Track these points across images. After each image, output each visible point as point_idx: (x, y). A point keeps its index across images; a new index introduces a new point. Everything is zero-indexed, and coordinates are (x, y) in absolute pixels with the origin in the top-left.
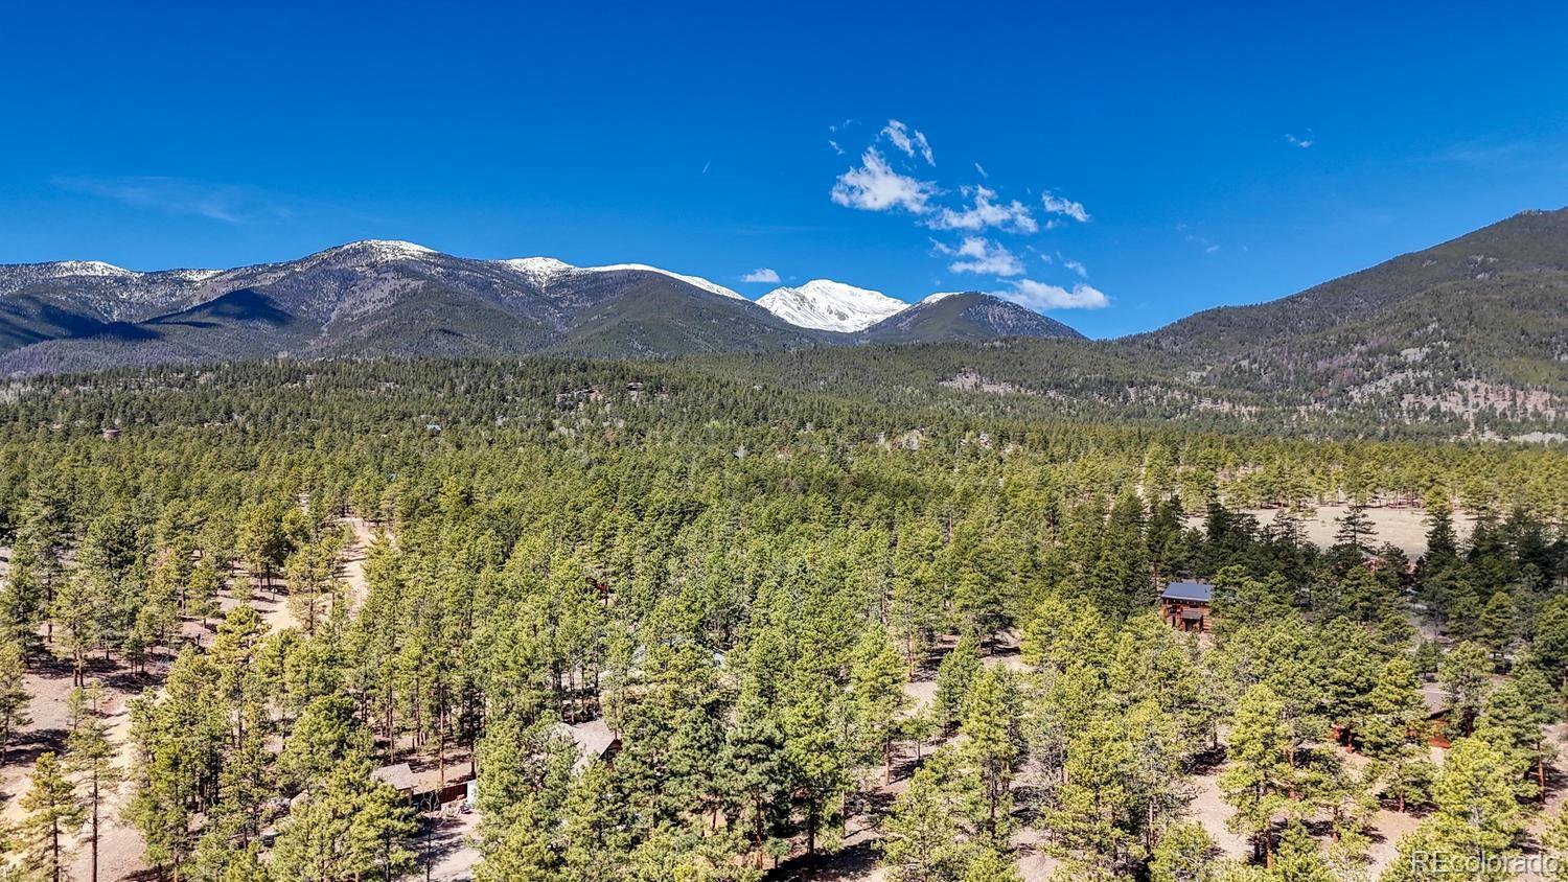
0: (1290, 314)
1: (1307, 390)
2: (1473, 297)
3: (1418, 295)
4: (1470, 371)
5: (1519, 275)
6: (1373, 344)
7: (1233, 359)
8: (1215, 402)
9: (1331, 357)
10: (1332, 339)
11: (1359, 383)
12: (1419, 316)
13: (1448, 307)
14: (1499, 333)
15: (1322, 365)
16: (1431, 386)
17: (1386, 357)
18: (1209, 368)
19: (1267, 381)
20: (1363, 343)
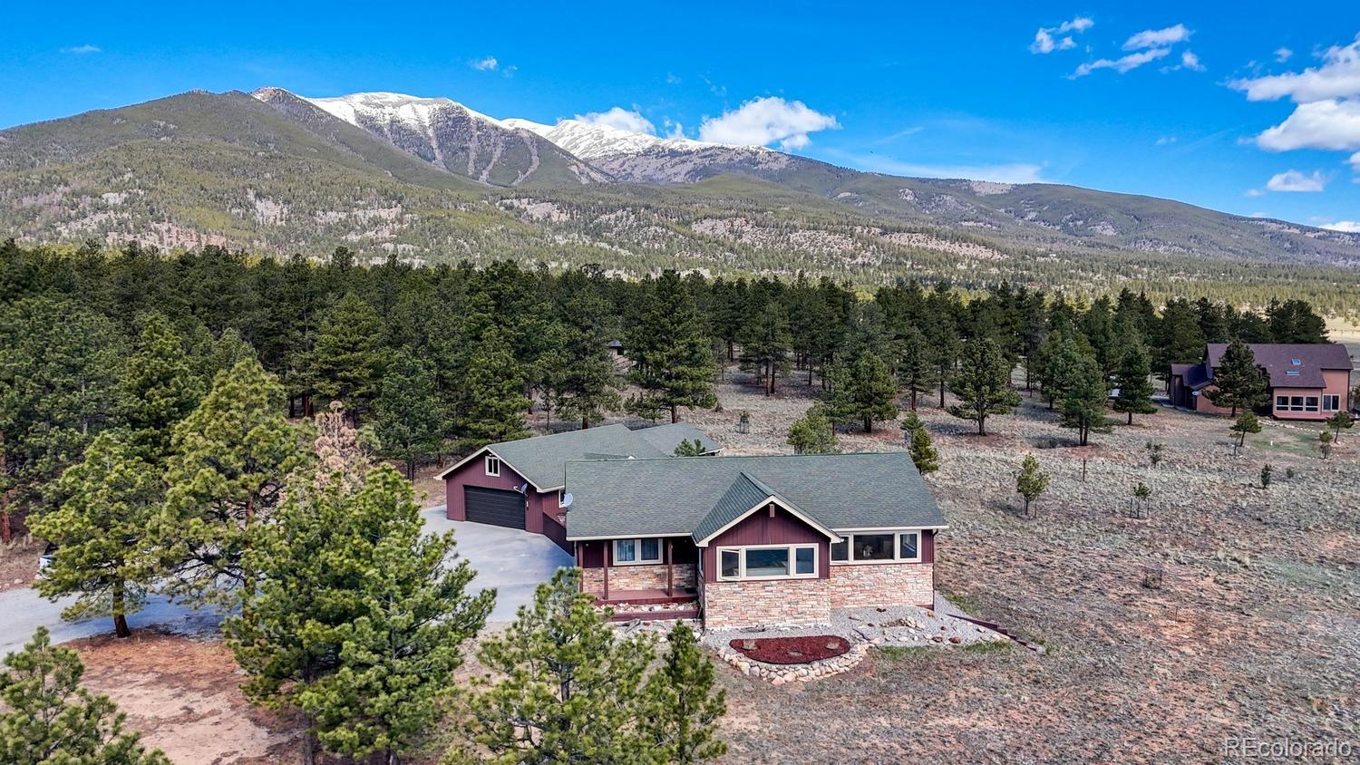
1: (14, 223)
2: (160, 155)
3: (113, 147)
4: (163, 215)
5: (195, 142)
6: (76, 186)
9: (36, 195)
10: (36, 179)
11: (67, 220)
12: (115, 166)
13: (141, 160)
14: (184, 187)
15: (28, 202)
16: (132, 226)
17: (89, 199)
20: (66, 184)
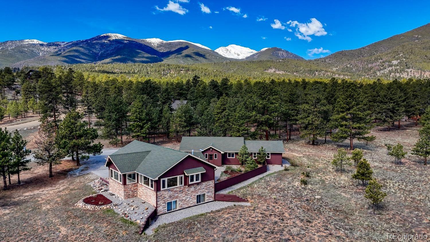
0: (362, 52)
1: (365, 72)
2: (413, 46)
3: (398, 46)
4: (410, 66)
5: (427, 40)
6: (384, 60)
7: (345, 64)
8: (339, 75)
9: (372, 63)
10: (373, 58)
11: (380, 70)
12: (398, 52)
13: (406, 49)
14: (419, 56)
15: (370, 65)
16: (399, 71)
17: (387, 63)
18: (339, 67)
19: (354, 70)
20: (382, 59)
